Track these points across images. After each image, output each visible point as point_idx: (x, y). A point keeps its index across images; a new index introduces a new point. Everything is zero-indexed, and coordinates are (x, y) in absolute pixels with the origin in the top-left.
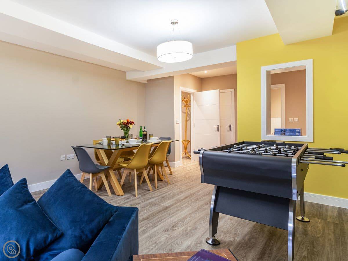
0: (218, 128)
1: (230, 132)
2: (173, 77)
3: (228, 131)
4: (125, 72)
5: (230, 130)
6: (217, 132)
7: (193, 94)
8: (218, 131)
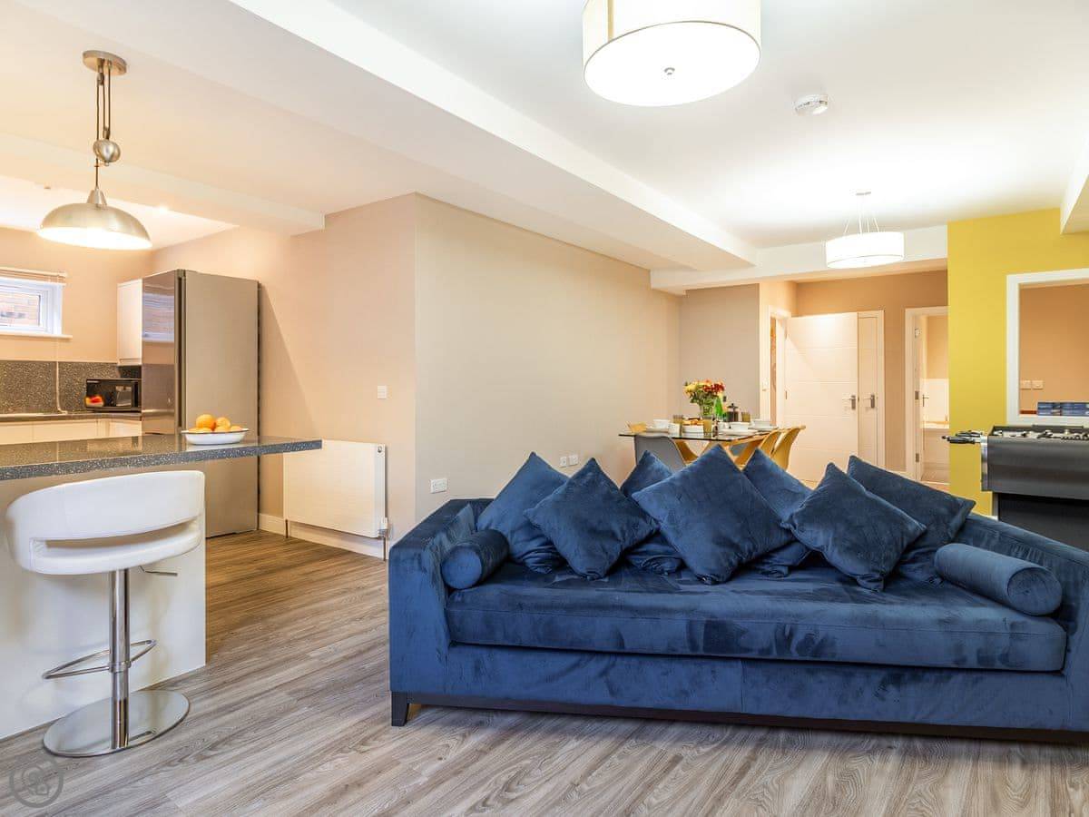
0: (853, 401)
1: (872, 411)
2: (757, 286)
3: (867, 409)
4: (649, 271)
5: (873, 406)
6: (852, 411)
7: (784, 321)
8: (854, 407)
